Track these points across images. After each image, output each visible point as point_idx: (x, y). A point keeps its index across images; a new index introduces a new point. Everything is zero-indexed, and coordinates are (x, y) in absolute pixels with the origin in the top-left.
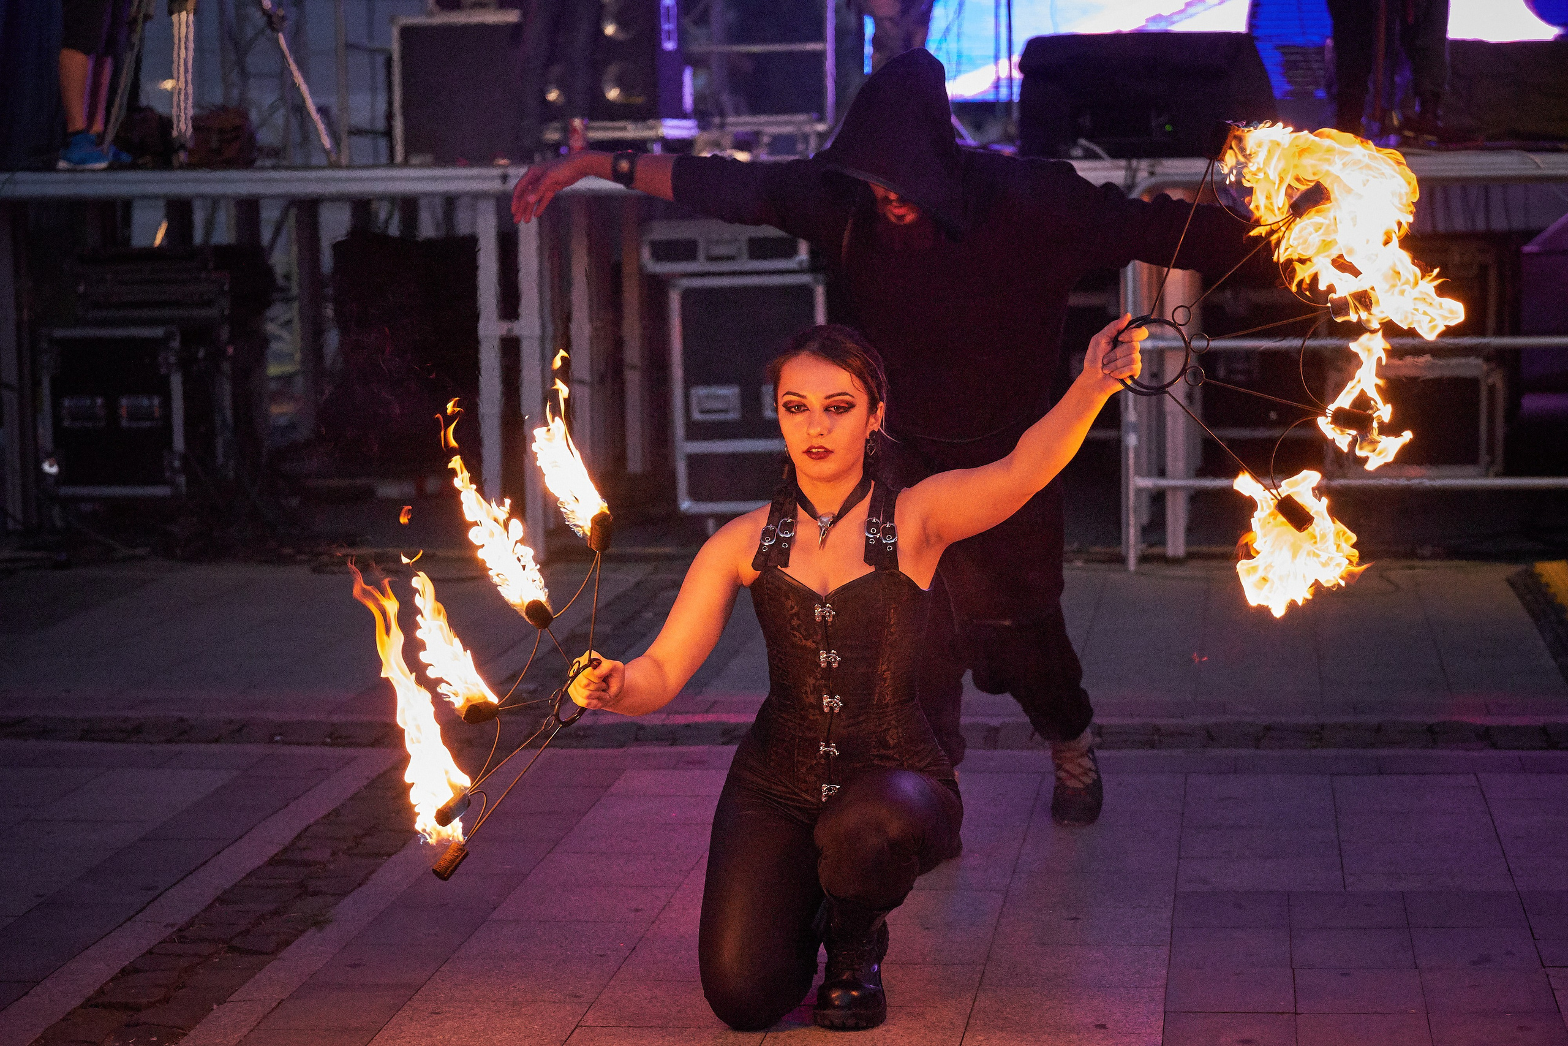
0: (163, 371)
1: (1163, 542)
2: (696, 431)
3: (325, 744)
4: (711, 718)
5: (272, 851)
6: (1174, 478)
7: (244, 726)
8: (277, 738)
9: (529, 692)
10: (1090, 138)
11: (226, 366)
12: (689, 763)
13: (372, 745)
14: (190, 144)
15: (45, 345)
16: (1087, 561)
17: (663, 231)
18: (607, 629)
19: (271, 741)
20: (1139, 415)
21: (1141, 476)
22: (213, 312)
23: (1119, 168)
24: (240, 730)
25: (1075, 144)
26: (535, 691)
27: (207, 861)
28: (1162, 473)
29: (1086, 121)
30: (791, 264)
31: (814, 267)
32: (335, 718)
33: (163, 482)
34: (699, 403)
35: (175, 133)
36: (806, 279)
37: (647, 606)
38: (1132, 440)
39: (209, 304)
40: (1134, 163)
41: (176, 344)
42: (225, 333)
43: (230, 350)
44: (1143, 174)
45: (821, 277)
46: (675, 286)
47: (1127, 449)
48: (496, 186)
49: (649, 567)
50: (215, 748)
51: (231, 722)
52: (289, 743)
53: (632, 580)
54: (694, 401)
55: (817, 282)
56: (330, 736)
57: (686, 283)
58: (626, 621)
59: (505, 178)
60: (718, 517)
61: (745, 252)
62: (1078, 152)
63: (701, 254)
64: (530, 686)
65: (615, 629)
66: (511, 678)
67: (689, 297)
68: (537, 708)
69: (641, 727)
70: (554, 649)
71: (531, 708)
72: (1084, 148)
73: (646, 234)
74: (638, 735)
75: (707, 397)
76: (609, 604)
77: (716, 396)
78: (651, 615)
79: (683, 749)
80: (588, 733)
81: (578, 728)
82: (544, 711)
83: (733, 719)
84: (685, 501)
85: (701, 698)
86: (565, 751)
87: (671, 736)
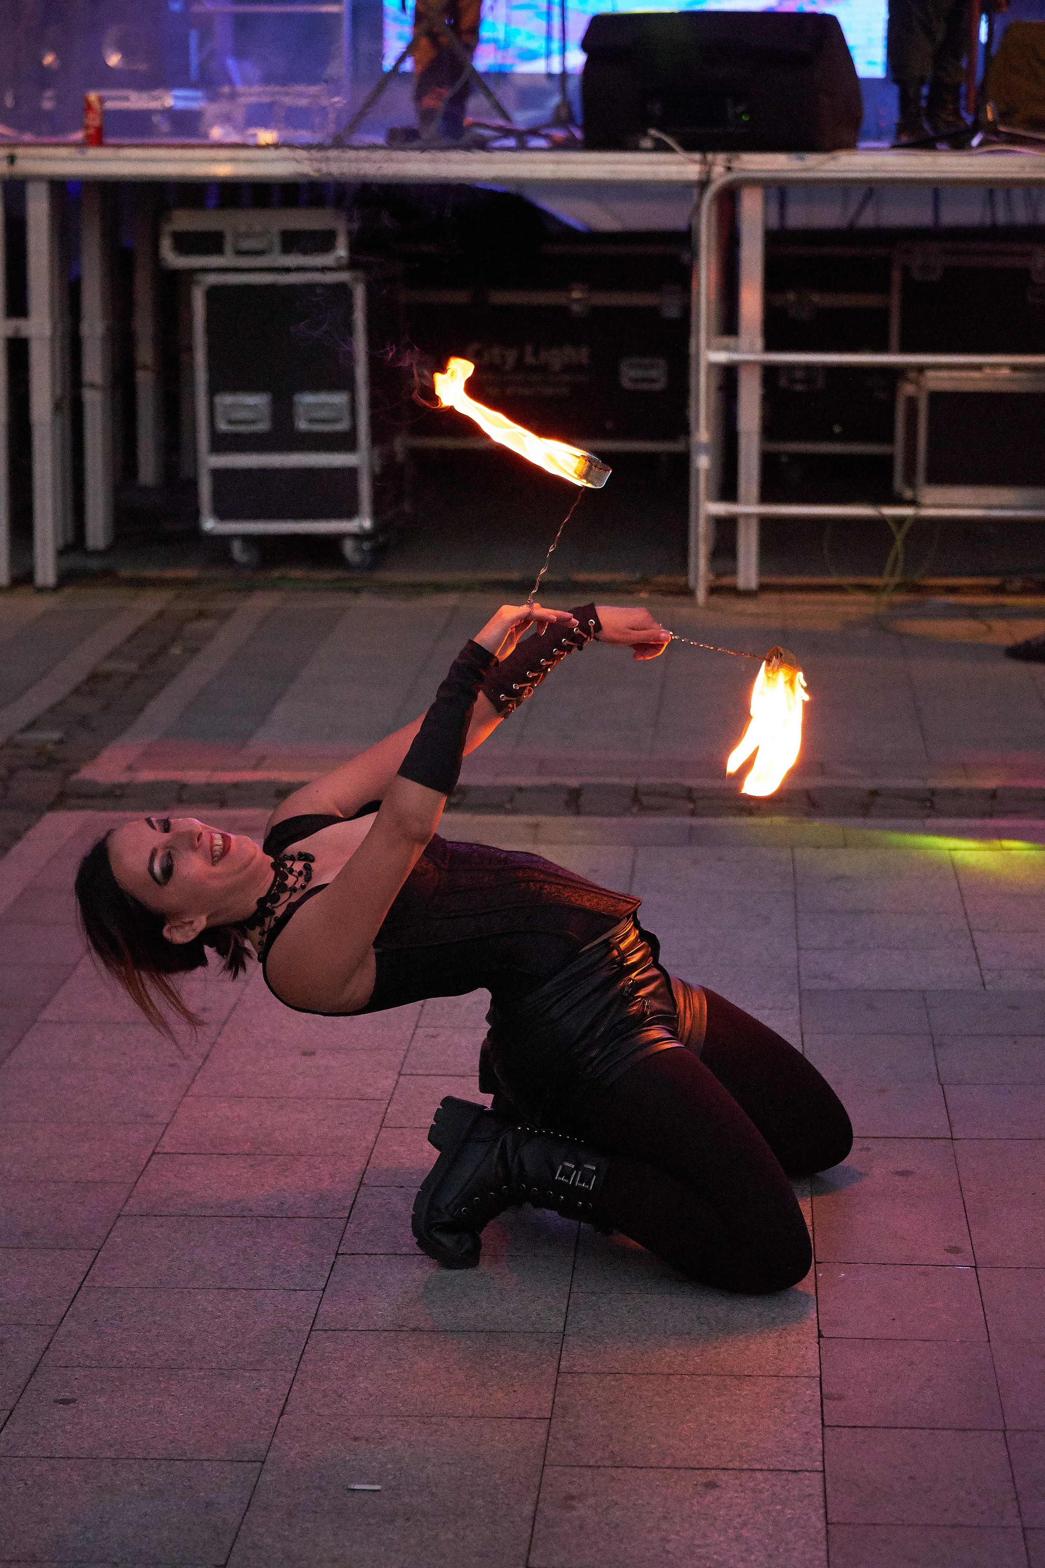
1: (734, 572)
2: (221, 443)
4: (260, 775)
6: (747, 503)
9: (55, 742)
10: (660, 129)
16: (652, 593)
17: (186, 221)
18: (133, 667)
20: (711, 433)
21: (713, 501)
23: (694, 162)
25: (645, 134)
26: (62, 740)
28: (733, 498)
29: (657, 108)
30: (327, 260)
31: (352, 265)
34: (224, 414)
36: (344, 276)
37: (173, 640)
38: (702, 461)
40: (710, 157)
44: (718, 170)
45: (360, 274)
46: (199, 282)
47: (698, 471)
48: (2, 168)
49: (171, 593)
53: (153, 609)
54: (219, 410)
55: (355, 280)
57: (212, 279)
58: (153, 658)
59: (12, 159)
60: (248, 539)
61: (277, 246)
62: (647, 143)
63: (228, 247)
64: (56, 735)
65: (141, 667)
66: (32, 726)
67: (214, 294)
68: (65, 761)
69: (183, 786)
70: (77, 691)
71: (58, 762)
72: (655, 139)
73: (169, 223)
74: (181, 795)
75: (234, 406)
76: (131, 638)
77: (243, 407)
78: (179, 651)
79: (234, 813)
80: (125, 792)
81: (114, 787)
82: (73, 765)
83: (285, 777)
84: (208, 519)
85: (246, 751)
86: (102, 815)
87: (218, 797)
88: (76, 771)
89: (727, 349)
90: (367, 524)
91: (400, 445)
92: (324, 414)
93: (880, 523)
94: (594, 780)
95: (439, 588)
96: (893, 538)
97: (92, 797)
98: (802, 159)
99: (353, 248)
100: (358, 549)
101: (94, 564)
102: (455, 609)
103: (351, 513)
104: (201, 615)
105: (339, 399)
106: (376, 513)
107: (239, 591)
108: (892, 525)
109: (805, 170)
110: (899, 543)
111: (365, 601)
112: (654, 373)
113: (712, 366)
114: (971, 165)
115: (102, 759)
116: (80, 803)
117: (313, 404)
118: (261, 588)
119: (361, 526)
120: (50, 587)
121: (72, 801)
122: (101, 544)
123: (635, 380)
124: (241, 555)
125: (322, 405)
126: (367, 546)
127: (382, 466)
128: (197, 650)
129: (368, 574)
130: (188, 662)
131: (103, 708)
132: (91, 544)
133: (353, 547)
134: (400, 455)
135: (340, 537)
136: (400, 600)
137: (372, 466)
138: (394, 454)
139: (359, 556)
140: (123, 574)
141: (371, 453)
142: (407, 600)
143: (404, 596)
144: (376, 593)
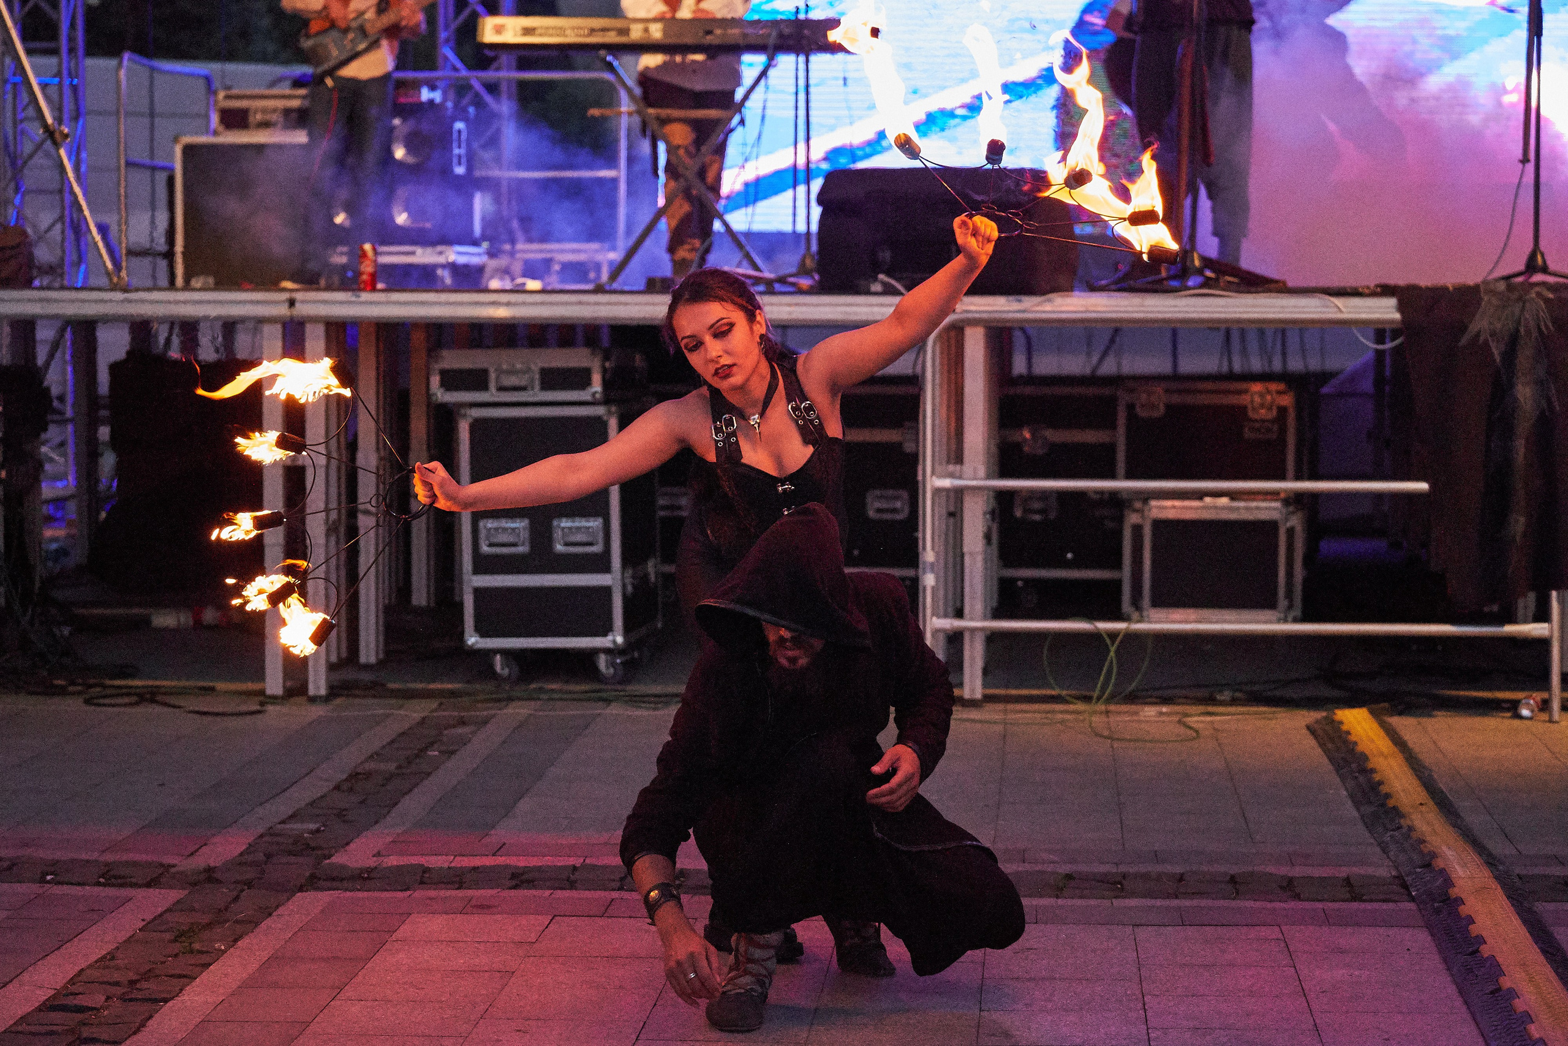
2: (483, 565)
3: (99, 884)
4: (500, 860)
5: (43, 995)
6: (972, 619)
7: (14, 865)
8: (49, 878)
9: (312, 832)
10: (889, 274)
12: (476, 907)
13: (148, 885)
17: (454, 360)
18: (392, 767)
19: (42, 881)
20: (937, 554)
21: (938, 617)
24: (9, 868)
25: (876, 279)
26: (318, 831)
28: (959, 614)
29: (886, 257)
30: (584, 395)
31: (606, 401)
32: (109, 857)
34: (488, 538)
36: (600, 411)
37: (432, 744)
38: (929, 580)
45: (613, 409)
46: (465, 415)
47: (925, 588)
48: (283, 311)
49: (434, 704)
52: (62, 883)
53: (417, 716)
54: (483, 534)
55: (610, 413)
56: (103, 876)
57: (476, 413)
58: (409, 760)
59: (292, 303)
60: (506, 653)
61: (537, 383)
62: (876, 287)
63: (492, 386)
64: (313, 826)
65: (399, 767)
66: (292, 817)
67: (477, 426)
68: (319, 848)
69: (426, 870)
70: (337, 788)
71: (313, 849)
72: (884, 284)
73: (436, 362)
74: (424, 877)
75: (496, 529)
76: (392, 742)
77: (505, 529)
78: (436, 753)
79: (470, 893)
80: (372, 875)
81: (362, 870)
82: (326, 852)
83: (521, 862)
84: (471, 636)
85: (487, 840)
86: (348, 894)
87: (457, 879)
88: (329, 857)
89: (952, 475)
90: (620, 640)
91: (651, 567)
92: (579, 538)
93: (1095, 637)
96: (1109, 651)
97: (341, 879)
98: (1020, 301)
99: (606, 384)
100: (613, 664)
101: (366, 677)
103: (605, 629)
104: (462, 722)
105: (595, 523)
106: (627, 630)
107: (499, 700)
108: (1105, 637)
109: (1024, 311)
110: (1112, 654)
111: (615, 710)
112: (898, 504)
113: (937, 491)
114: (1175, 306)
115: (352, 846)
116: (329, 884)
117: (570, 528)
118: (519, 699)
119: (614, 642)
120: (320, 697)
121: (321, 883)
122: (373, 660)
123: (879, 511)
124: (503, 669)
125: (578, 529)
126: (618, 661)
127: (634, 587)
128: (453, 752)
129: (620, 687)
130: (443, 762)
131: (361, 803)
132: (363, 659)
133: (607, 661)
134: (653, 578)
135: (594, 652)
136: (647, 709)
137: (624, 586)
138: (646, 576)
139: (612, 670)
140: (391, 686)
141: (623, 574)
142: (655, 709)
143: (652, 705)
144: (626, 702)
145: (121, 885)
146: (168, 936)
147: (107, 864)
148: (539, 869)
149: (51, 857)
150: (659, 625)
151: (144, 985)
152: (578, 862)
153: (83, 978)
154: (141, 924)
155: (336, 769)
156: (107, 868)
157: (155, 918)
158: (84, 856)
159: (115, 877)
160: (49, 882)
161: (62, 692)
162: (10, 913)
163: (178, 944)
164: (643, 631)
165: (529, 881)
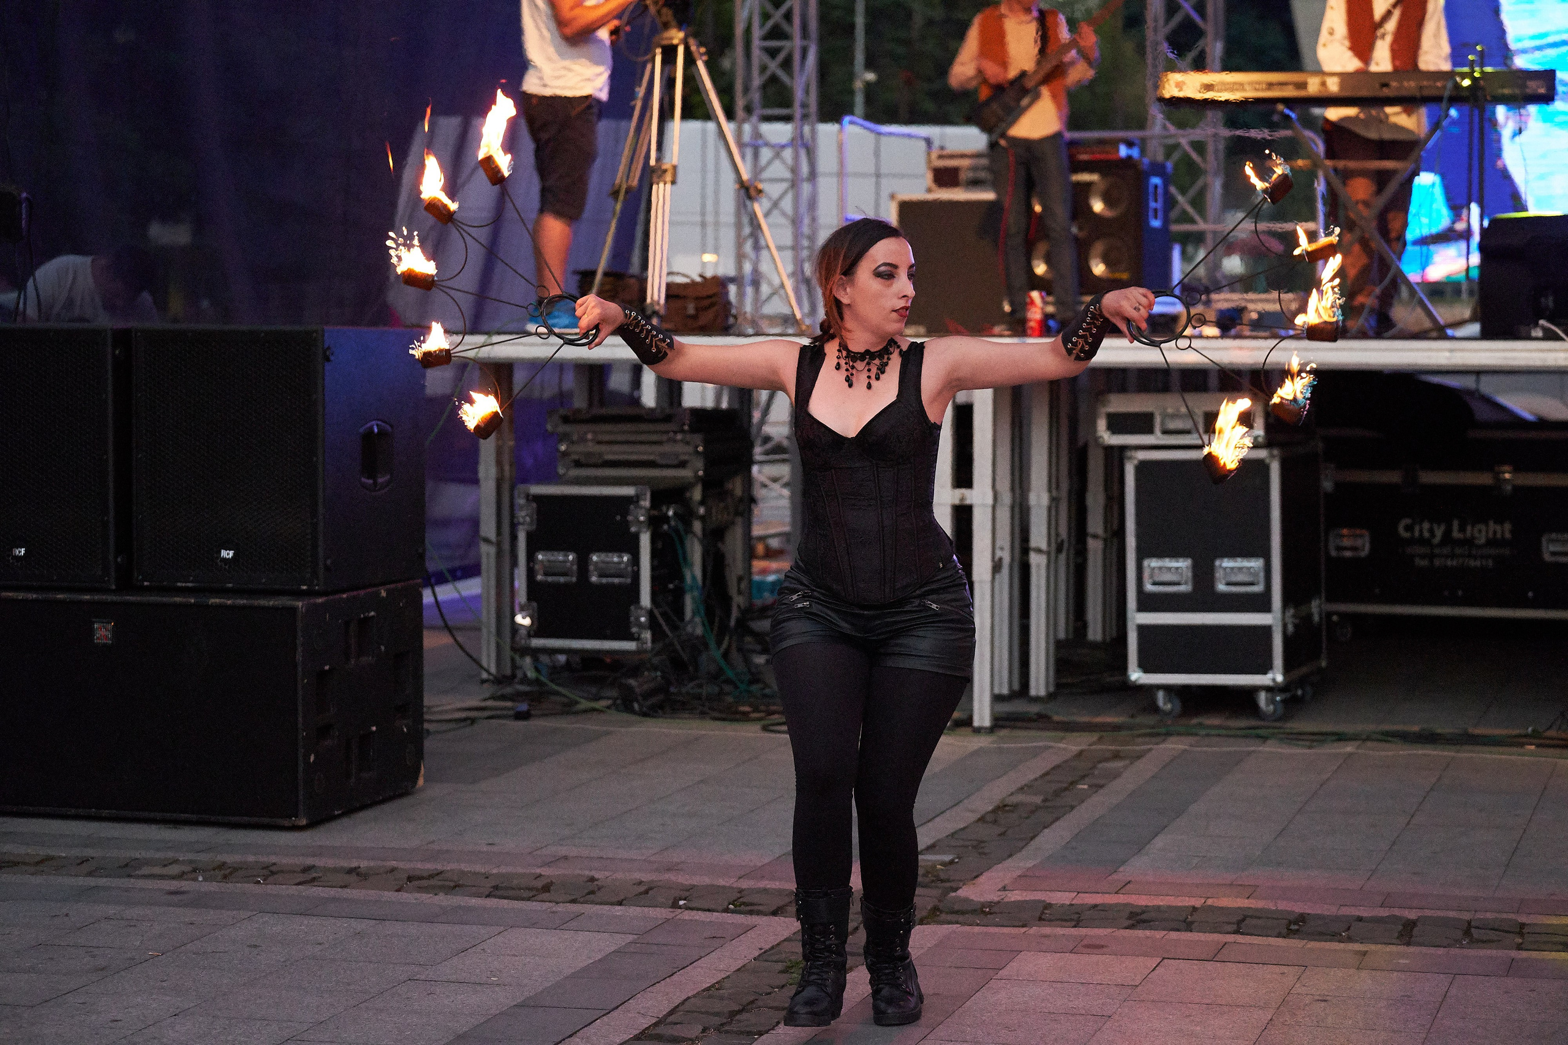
0: (633, 529)
2: (1148, 603)
3: (726, 910)
4: (1121, 899)
5: (645, 1023)
7: (651, 889)
8: (681, 903)
9: (944, 864)
10: (1550, 320)
11: (697, 526)
12: (1088, 946)
13: (774, 913)
14: (662, 312)
15: (522, 501)
16: (1538, 746)
17: (1119, 404)
18: (1038, 800)
19: (675, 905)
22: (686, 473)
24: (646, 892)
25: (1537, 325)
26: (952, 862)
27: (576, 1033)
29: (1548, 304)
31: (1268, 443)
32: (745, 884)
33: (630, 637)
34: (1151, 576)
35: (649, 300)
36: (1261, 454)
37: (1083, 777)
39: (682, 465)
41: (646, 503)
42: (697, 494)
43: (702, 511)
45: (1276, 452)
46: (1130, 458)
49: (1094, 737)
50: (618, 910)
51: (640, 883)
52: (692, 909)
53: (1075, 749)
54: (1146, 573)
55: (1272, 456)
56: (733, 903)
57: (1142, 455)
58: (1057, 794)
60: (1168, 689)
61: (1202, 426)
62: (1537, 332)
63: (1158, 429)
64: (947, 858)
65: (1045, 800)
66: (931, 848)
67: (1143, 468)
68: (948, 881)
69: (1048, 906)
70: (982, 819)
71: (942, 881)
72: (1545, 329)
73: (1104, 406)
74: (1044, 914)
75: (1160, 568)
76: (1047, 774)
77: (1169, 569)
78: (1086, 787)
79: (1083, 931)
80: (995, 909)
81: (983, 905)
82: (953, 885)
83: (1143, 901)
84: (1134, 671)
85: (1115, 876)
86: (967, 928)
87: (1075, 917)
88: (956, 890)
90: (1280, 678)
91: (1316, 607)
92: (1240, 578)
94: (1428, 913)
95: (1341, 737)
97: (963, 913)
99: (1268, 428)
100: (1273, 702)
101: (1034, 709)
102: (1350, 755)
103: (1264, 668)
104: (1116, 756)
105: (1256, 564)
106: (1287, 669)
107: (1158, 734)
111: (1270, 748)
115: (982, 879)
116: (949, 917)
117: (1232, 569)
118: (1179, 734)
119: (1274, 680)
120: (986, 728)
121: (943, 916)
122: (1042, 692)
123: (1554, 554)
124: (1165, 704)
125: (1240, 569)
126: (1278, 698)
127: (1296, 626)
128: (1101, 786)
129: (1278, 724)
130: (1090, 796)
131: (1000, 835)
132: (1033, 692)
133: (1267, 699)
134: (1316, 618)
135: (1253, 690)
136: (1303, 746)
137: (1285, 626)
138: (1310, 616)
139: (1271, 707)
140: (1056, 718)
141: (1284, 613)
142: (1310, 747)
143: (1308, 743)
144: (1281, 740)
145: (751, 913)
146: (780, 966)
147: (741, 891)
148: (1158, 908)
149: (690, 882)
150: (1324, 664)
151: (744, 1016)
152: (1198, 903)
153: (687, 1006)
154: (757, 953)
155: (984, 801)
156: (739, 895)
157: (772, 948)
158: (721, 882)
159: (744, 904)
160: (680, 907)
161: (745, 718)
162: (636, 937)
163: (787, 976)
164: (1304, 670)
165: (1144, 921)
